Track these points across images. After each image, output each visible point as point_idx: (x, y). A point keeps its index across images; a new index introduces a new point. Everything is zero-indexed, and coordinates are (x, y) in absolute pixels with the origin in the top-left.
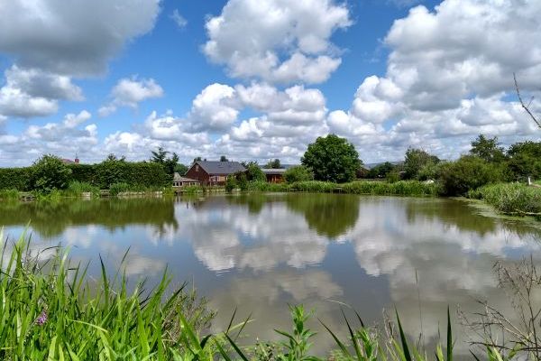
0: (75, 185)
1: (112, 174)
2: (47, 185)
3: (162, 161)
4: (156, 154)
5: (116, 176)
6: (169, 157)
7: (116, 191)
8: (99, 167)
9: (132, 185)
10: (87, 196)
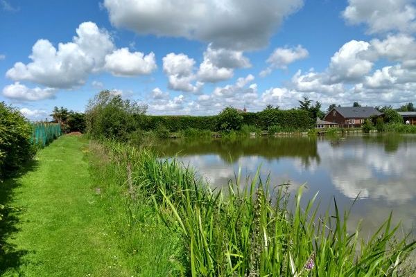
0: (245, 127)
1: (270, 119)
2: (228, 127)
3: (307, 108)
4: (302, 103)
5: (273, 120)
6: (312, 105)
7: (273, 132)
8: (261, 114)
9: (284, 127)
10: (253, 135)
